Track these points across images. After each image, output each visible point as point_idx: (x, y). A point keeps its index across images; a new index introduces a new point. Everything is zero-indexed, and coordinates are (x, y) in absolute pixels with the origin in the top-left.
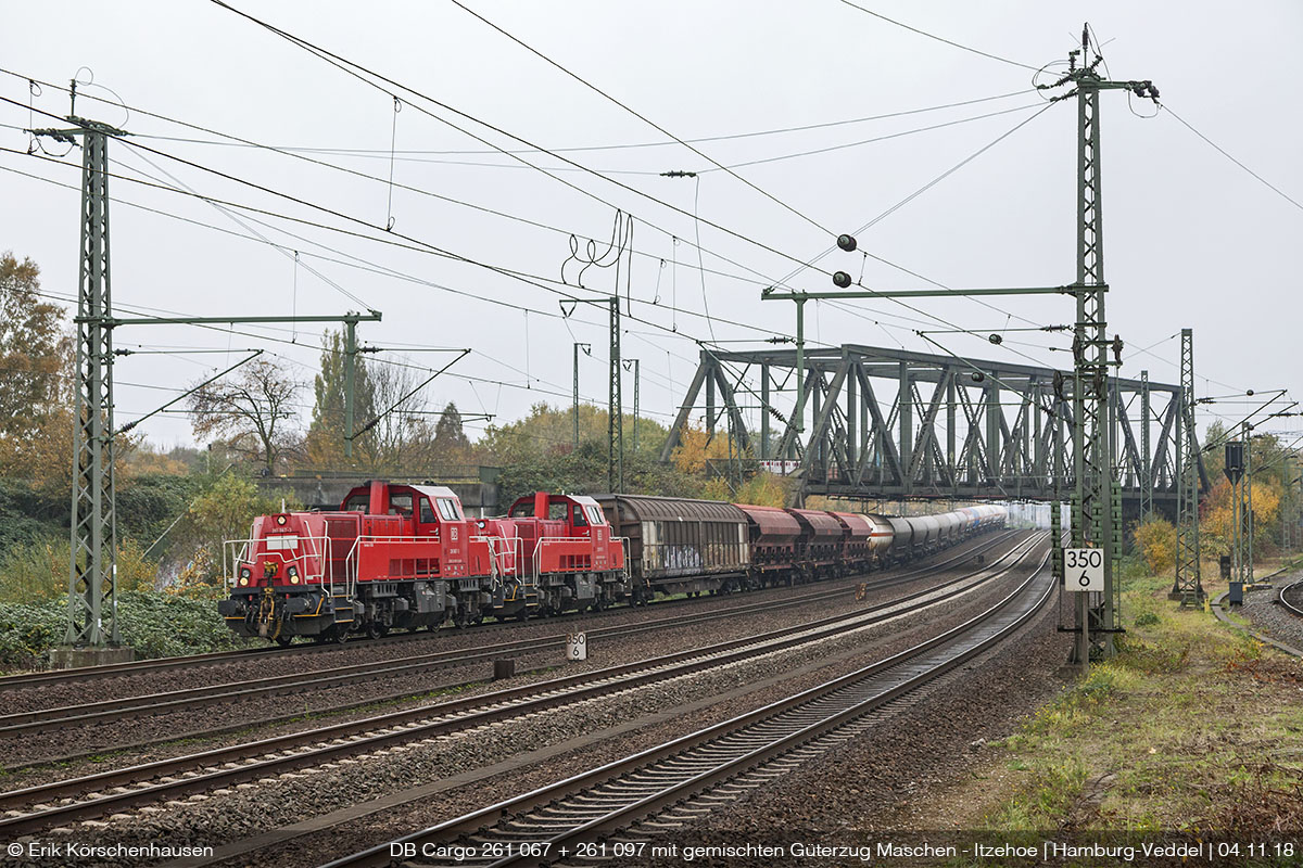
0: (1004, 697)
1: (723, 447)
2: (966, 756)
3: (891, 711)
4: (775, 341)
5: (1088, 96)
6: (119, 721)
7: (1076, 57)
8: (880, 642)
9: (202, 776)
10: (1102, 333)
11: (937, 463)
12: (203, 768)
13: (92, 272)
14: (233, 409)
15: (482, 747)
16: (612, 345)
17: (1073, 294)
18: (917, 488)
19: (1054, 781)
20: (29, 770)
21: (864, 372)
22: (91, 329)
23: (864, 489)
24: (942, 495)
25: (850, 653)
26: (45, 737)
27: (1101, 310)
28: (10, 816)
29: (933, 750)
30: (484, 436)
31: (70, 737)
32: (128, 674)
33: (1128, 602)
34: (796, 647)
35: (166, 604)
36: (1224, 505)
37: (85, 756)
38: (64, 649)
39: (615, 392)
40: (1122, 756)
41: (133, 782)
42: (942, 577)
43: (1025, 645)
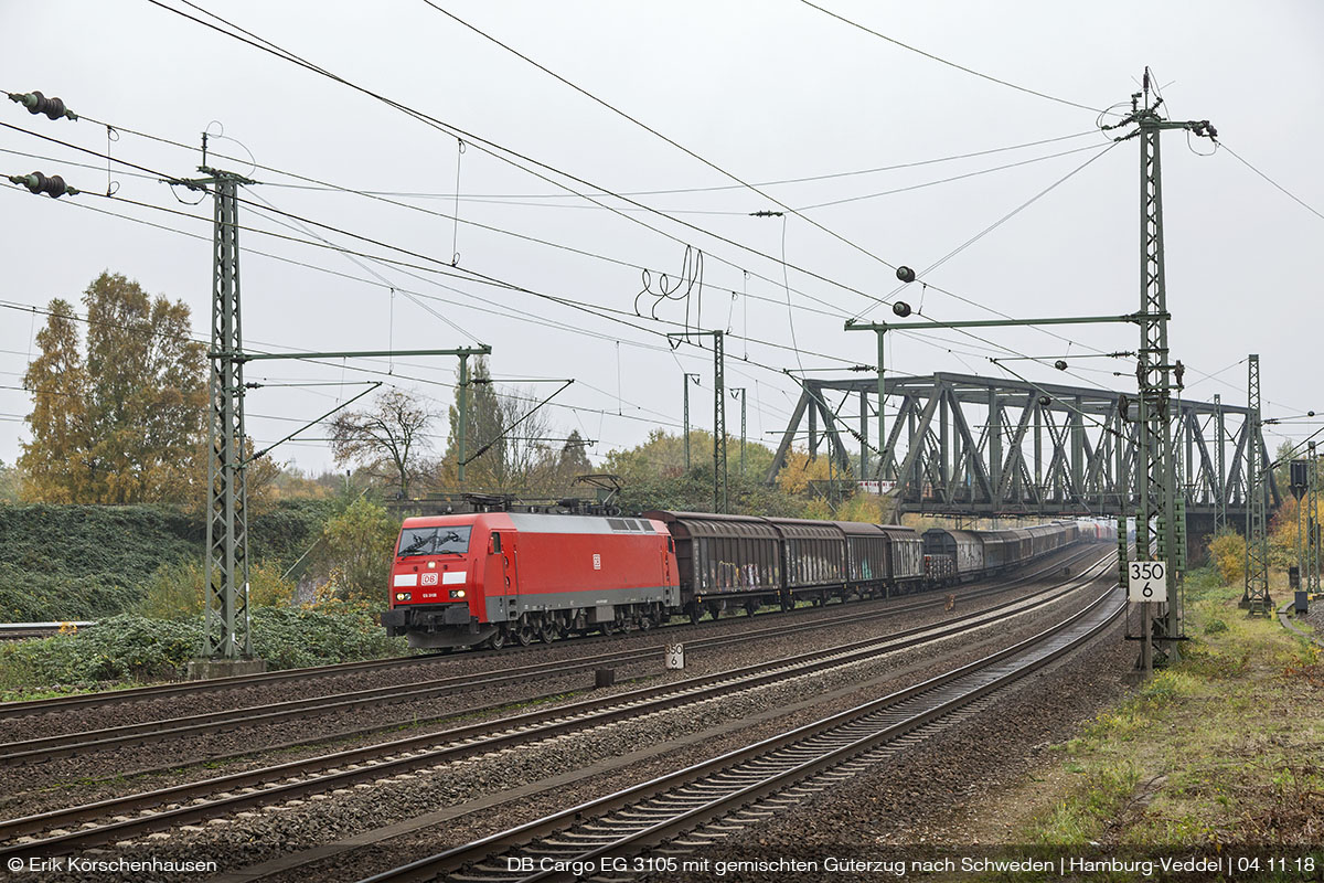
0: (1072, 702)
1: (824, 469)
2: (1027, 759)
3: (961, 717)
4: (857, 369)
5: (1149, 136)
6: (238, 729)
7: (1138, 99)
8: (963, 649)
9: (304, 781)
10: (1164, 358)
11: (1026, 482)
12: (306, 774)
13: (224, 311)
14: (371, 437)
15: (571, 753)
16: (717, 375)
17: (1137, 322)
18: (1007, 506)
19: (1104, 783)
20: (145, 777)
21: (955, 398)
22: (223, 365)
23: (956, 506)
24: (1030, 511)
25: (933, 661)
26: (164, 745)
27: (1163, 337)
28: (117, 821)
29: (996, 753)
30: (605, 460)
31: (188, 745)
32: (256, 684)
33: (1201, 610)
34: (883, 656)
35: (300, 618)
36: (1295, 519)
37: (200, 762)
38: (201, 661)
39: (720, 418)
40: (1175, 758)
41: (237, 788)
42: (1029, 588)
43: (1096, 653)
